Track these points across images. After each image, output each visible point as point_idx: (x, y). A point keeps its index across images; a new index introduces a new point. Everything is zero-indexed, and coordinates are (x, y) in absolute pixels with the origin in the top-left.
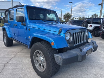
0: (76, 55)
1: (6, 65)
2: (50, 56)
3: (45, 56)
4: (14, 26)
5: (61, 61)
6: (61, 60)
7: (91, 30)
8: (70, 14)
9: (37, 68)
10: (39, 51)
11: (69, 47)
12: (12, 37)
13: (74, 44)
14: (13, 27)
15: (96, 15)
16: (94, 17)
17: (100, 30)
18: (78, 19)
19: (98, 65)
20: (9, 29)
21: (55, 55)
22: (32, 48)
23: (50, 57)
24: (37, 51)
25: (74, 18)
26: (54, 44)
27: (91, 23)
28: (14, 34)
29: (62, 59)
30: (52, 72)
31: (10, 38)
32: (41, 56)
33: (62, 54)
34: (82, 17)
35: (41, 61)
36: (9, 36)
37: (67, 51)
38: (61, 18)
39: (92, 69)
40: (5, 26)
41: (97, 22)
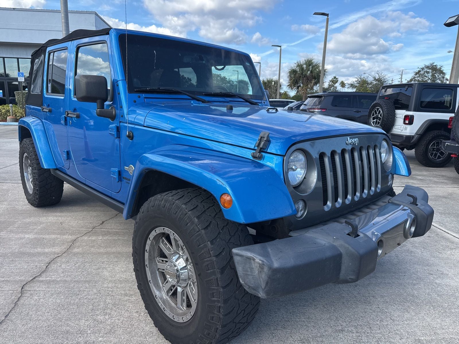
0: (328, 254)
1: (26, 288)
2: (217, 256)
3: (192, 253)
4: (66, 118)
5: (264, 277)
6: (260, 272)
7: (409, 138)
8: (316, 66)
9: (161, 304)
10: (167, 230)
11: (299, 214)
12: (59, 166)
13: (325, 203)
14: (63, 122)
15: (434, 69)
16: (428, 78)
17: (449, 139)
18: (352, 86)
19: (434, 296)
20: (45, 132)
21: (235, 251)
22: (139, 216)
23: (214, 259)
24: (159, 230)
25: (334, 81)
26: (231, 201)
27: (412, 105)
28: (68, 153)
29: (266, 269)
30: (224, 326)
31: (49, 170)
32: (176, 253)
33: (271, 247)
34: (370, 79)
35: (178, 277)
36: (46, 162)
37: (291, 234)
38: (276, 82)
39: (407, 315)
40: (30, 120)
41: (437, 100)
